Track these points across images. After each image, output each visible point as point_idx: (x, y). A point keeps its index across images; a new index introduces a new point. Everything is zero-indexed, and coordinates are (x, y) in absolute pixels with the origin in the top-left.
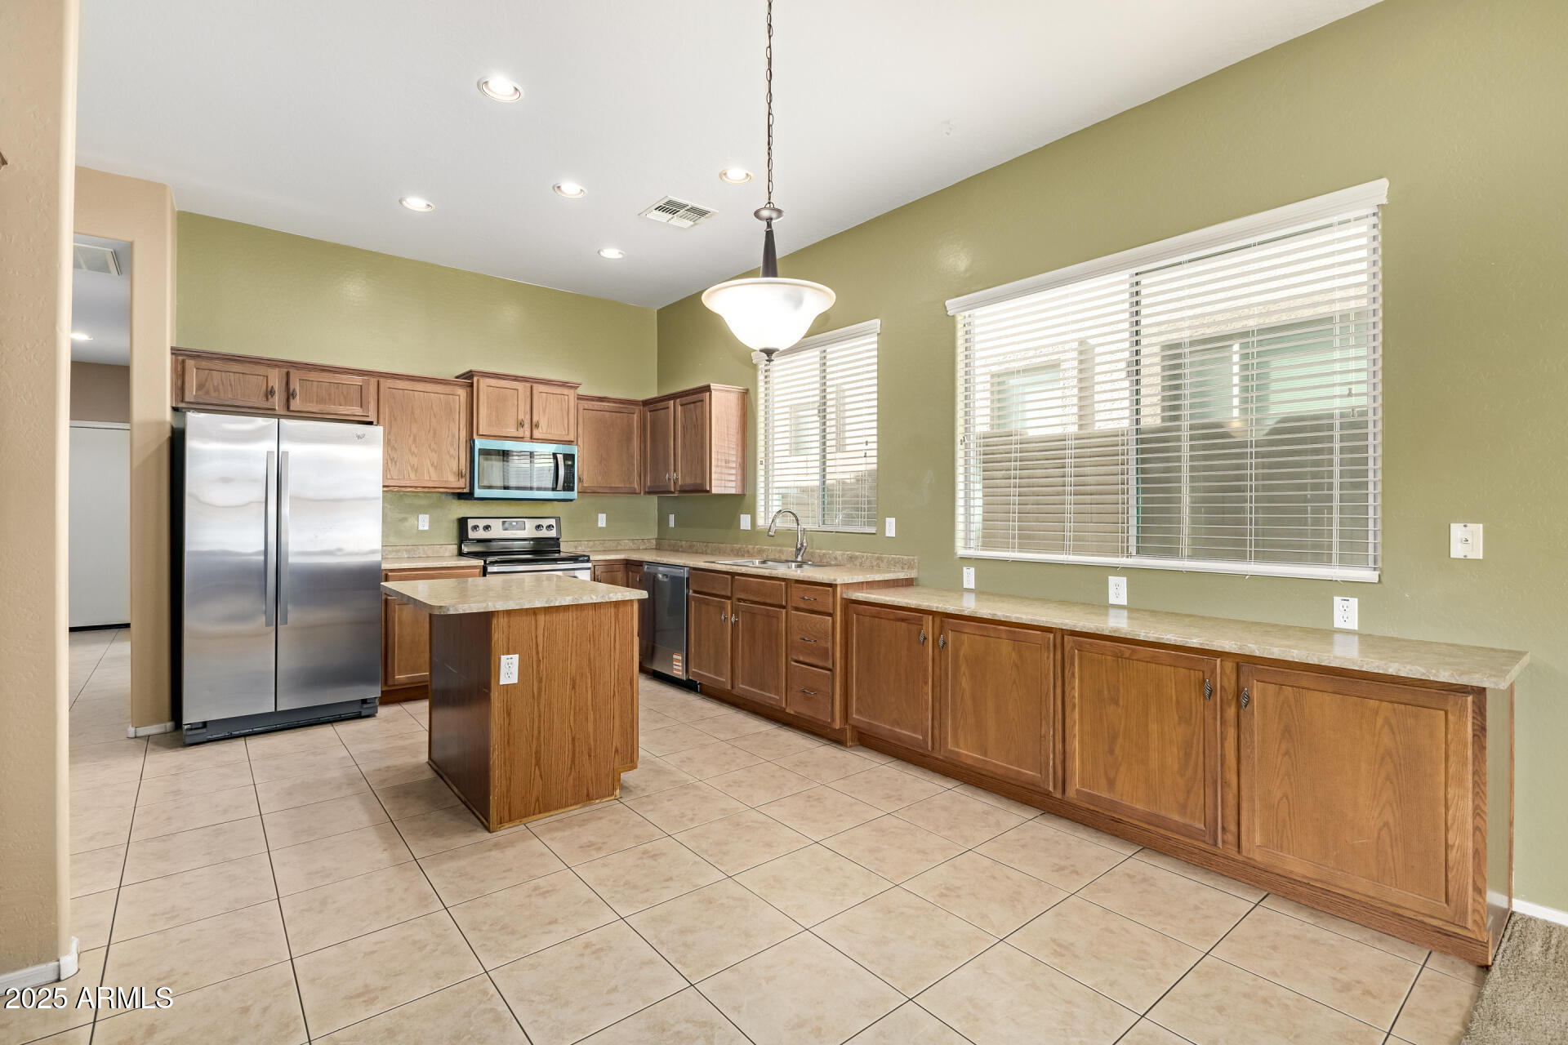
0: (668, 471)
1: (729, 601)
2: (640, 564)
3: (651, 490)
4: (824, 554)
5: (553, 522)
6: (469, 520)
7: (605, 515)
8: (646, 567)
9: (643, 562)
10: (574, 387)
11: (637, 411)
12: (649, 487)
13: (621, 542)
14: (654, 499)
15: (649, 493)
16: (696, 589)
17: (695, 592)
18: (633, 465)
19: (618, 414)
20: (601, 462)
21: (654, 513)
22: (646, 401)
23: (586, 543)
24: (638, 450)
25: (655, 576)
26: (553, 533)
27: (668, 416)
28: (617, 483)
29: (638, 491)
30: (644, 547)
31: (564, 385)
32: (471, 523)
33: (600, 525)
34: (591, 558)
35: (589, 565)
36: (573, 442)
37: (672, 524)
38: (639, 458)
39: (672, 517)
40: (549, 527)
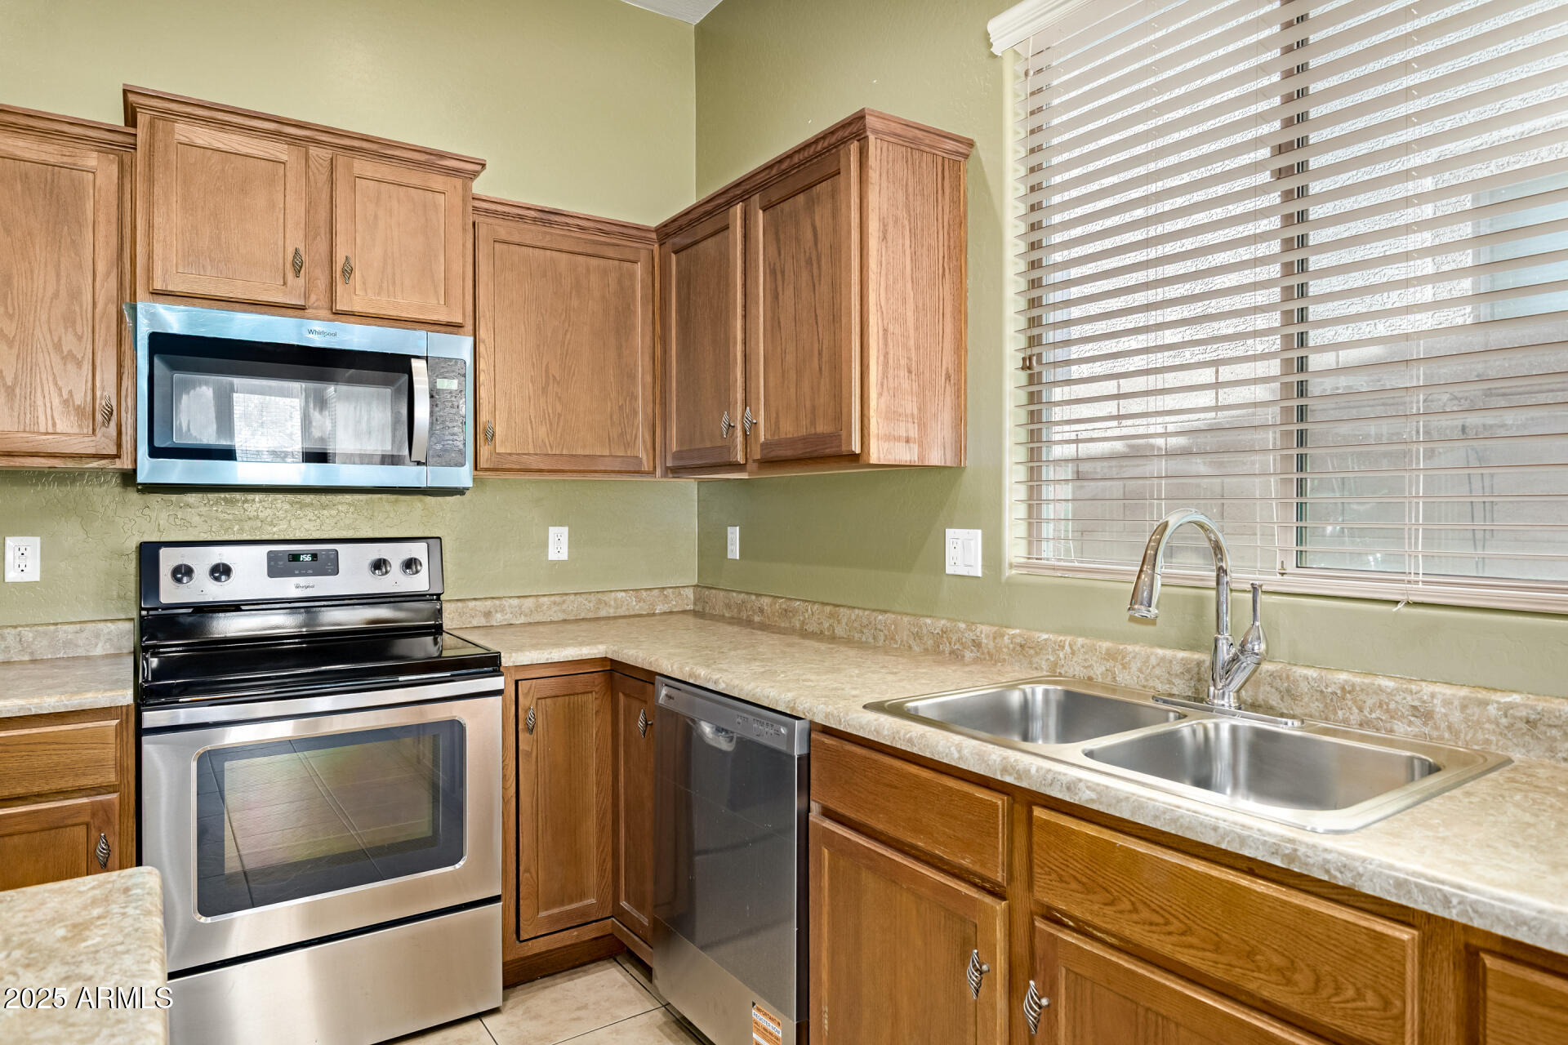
0: (726, 404)
1: (1000, 906)
2: (648, 677)
3: (681, 463)
4: (1346, 690)
5: (419, 551)
6: (163, 552)
7: (565, 530)
8: (664, 692)
9: (655, 674)
10: (467, 170)
11: (644, 255)
12: (677, 456)
13: (605, 598)
14: (689, 485)
15: (676, 471)
16: (832, 805)
17: (828, 813)
18: (634, 397)
19: (594, 262)
20: (544, 390)
21: (690, 524)
22: (665, 225)
23: (515, 602)
24: (647, 358)
25: (689, 731)
26: (419, 583)
27: (724, 259)
28: (588, 444)
29: (646, 467)
30: (666, 608)
31: (430, 161)
32: (168, 560)
33: (553, 555)
34: (506, 661)
35: (497, 683)
36: (459, 326)
37: (734, 551)
38: (649, 379)
39: (734, 534)
40: (410, 564)
